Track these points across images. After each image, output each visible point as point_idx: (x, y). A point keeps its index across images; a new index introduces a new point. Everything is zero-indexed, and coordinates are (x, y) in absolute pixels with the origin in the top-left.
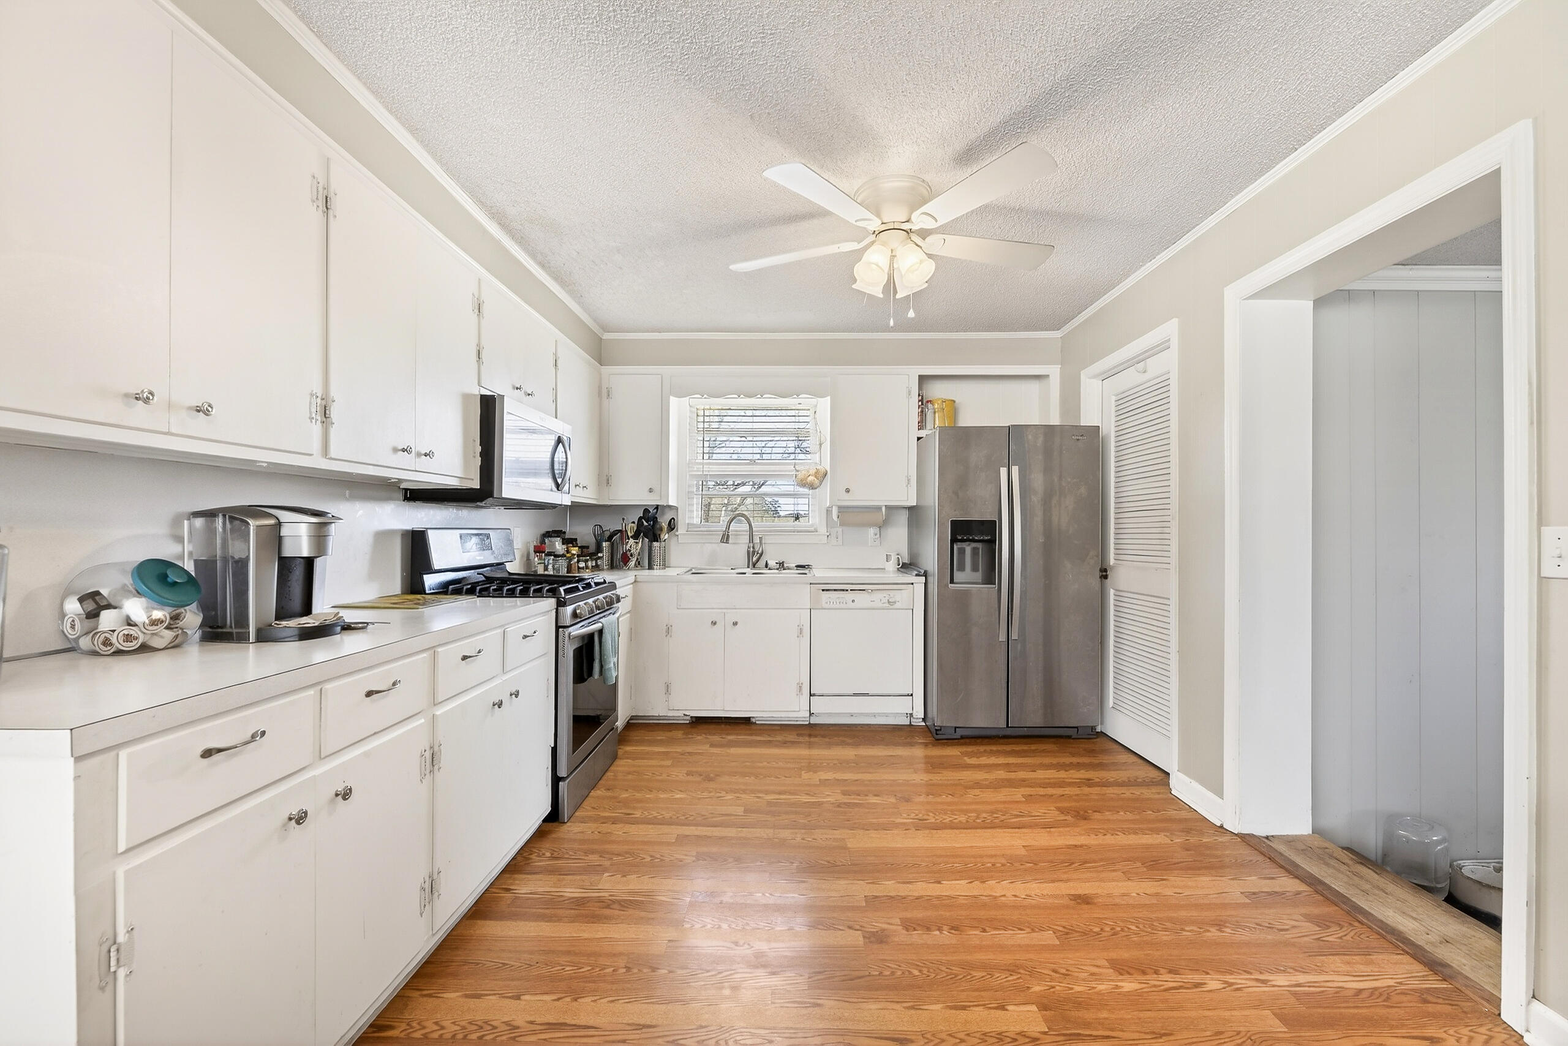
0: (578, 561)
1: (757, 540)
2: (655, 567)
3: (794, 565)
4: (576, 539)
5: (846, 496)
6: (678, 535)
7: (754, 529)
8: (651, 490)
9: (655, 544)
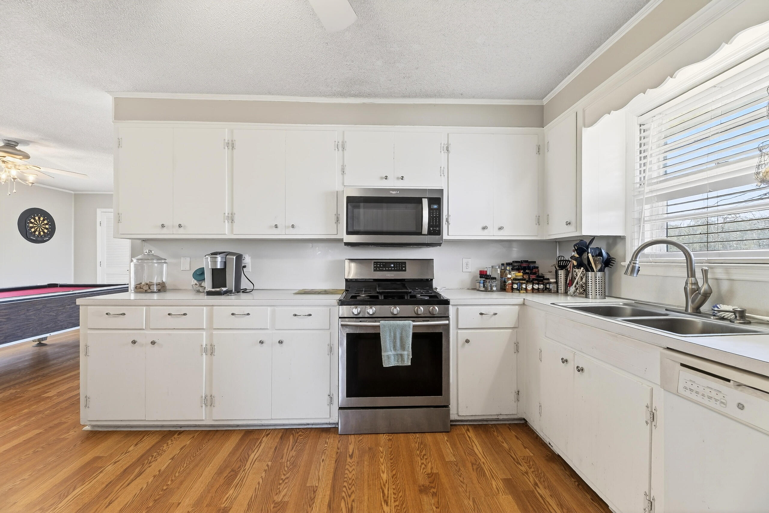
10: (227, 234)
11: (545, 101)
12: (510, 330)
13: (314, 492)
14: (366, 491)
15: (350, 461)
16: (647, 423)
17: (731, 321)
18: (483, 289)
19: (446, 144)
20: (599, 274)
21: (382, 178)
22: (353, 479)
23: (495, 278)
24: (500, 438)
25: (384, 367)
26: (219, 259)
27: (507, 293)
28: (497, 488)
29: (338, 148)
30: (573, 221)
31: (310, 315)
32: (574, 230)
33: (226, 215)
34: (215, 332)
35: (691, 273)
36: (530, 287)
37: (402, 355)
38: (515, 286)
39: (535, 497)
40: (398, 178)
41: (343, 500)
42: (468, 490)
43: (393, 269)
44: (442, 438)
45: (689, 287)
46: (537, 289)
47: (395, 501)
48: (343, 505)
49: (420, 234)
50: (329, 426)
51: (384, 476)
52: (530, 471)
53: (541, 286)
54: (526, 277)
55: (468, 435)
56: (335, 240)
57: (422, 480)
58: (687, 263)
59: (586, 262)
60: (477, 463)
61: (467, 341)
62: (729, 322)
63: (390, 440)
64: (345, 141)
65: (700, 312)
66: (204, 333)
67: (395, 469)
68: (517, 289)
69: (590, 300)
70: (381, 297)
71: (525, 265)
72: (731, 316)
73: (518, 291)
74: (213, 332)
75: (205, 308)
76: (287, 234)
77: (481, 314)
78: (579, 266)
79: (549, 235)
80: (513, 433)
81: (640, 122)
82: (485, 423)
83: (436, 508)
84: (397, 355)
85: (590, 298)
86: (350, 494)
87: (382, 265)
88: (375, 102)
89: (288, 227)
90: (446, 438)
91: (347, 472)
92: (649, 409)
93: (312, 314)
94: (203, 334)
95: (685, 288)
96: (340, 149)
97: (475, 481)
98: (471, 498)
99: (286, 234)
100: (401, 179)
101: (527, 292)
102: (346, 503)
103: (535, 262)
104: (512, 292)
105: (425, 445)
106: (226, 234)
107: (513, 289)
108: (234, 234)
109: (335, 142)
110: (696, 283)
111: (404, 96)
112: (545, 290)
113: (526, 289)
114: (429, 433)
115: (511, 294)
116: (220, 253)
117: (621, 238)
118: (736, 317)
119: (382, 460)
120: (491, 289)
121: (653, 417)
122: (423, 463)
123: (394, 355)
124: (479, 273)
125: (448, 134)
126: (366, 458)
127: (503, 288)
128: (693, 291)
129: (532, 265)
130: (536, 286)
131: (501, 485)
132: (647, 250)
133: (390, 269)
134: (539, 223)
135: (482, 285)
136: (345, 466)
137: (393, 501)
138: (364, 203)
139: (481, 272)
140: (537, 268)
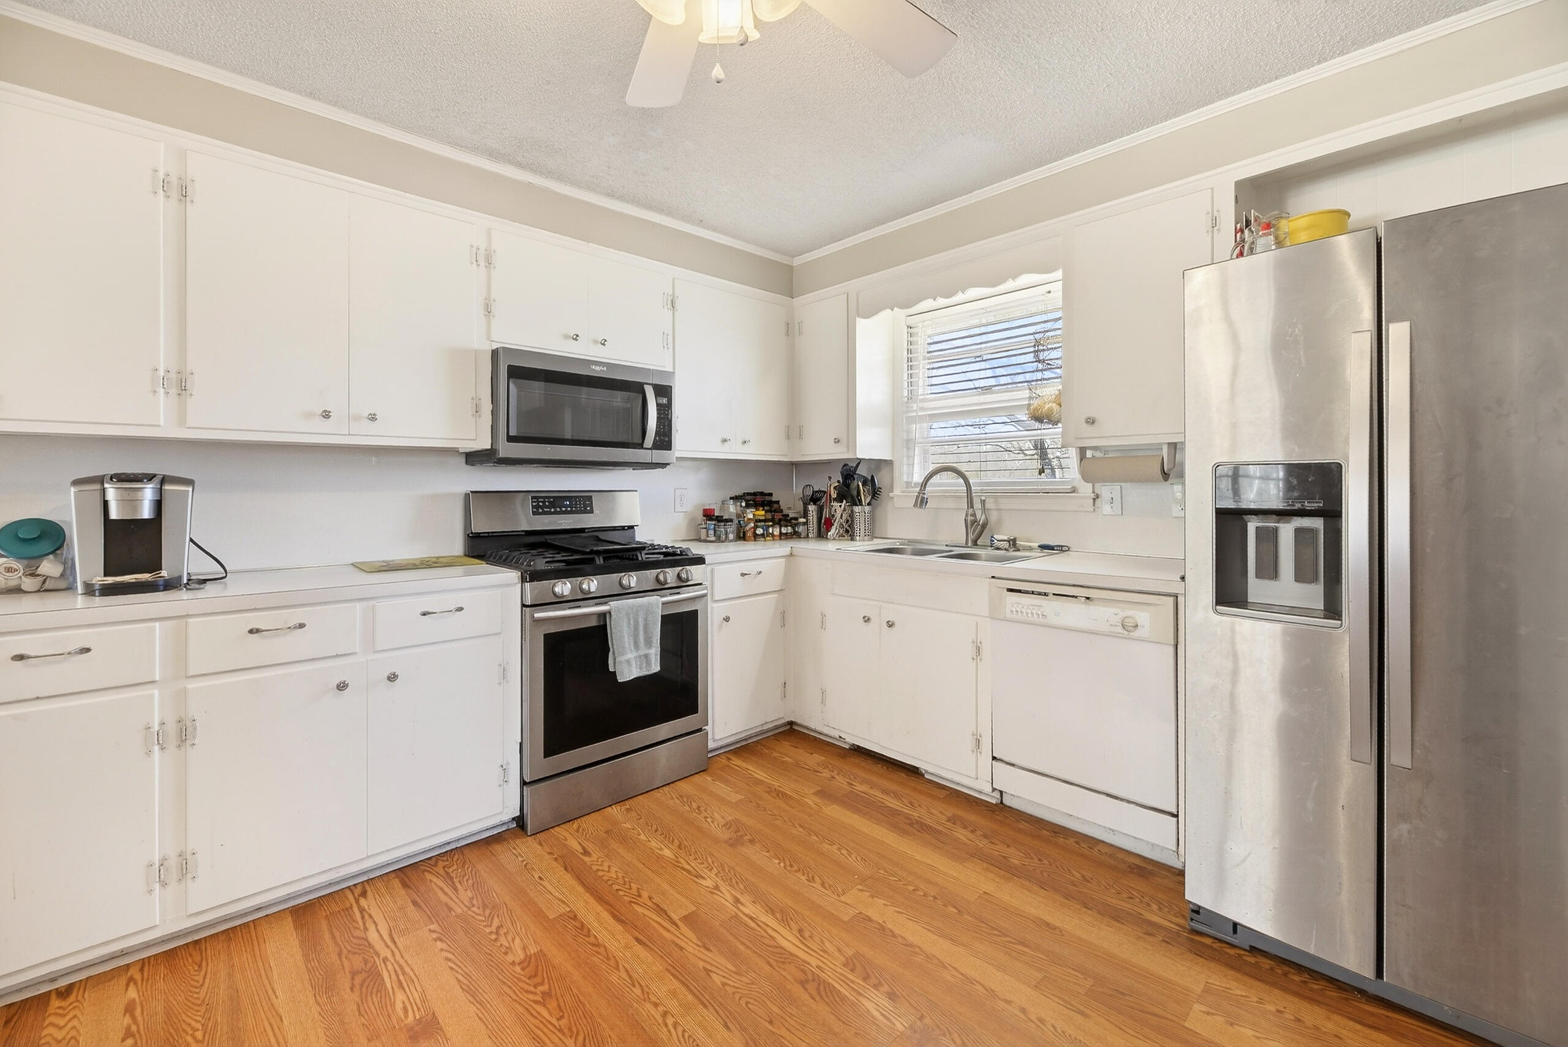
0: (756, 527)
1: (977, 505)
2: (858, 538)
3: (1037, 545)
4: (779, 501)
5: (1089, 430)
6: (893, 498)
7: (973, 488)
8: (837, 441)
9: (857, 509)
10: (162, 424)
11: (797, 262)
12: (775, 595)
13: (575, 918)
14: (658, 880)
15: (592, 859)
16: (973, 659)
17: (1006, 550)
18: (713, 539)
19: (671, 296)
20: (867, 508)
21: (566, 337)
22: (623, 877)
23: (731, 520)
24: (775, 754)
25: (620, 683)
26: (148, 493)
27: (748, 542)
28: (815, 804)
29: (477, 261)
30: (844, 439)
31: (460, 609)
32: (845, 450)
33: (161, 373)
34: (192, 685)
35: (971, 504)
36: (777, 532)
37: (646, 656)
38: (759, 531)
39: (857, 795)
40: (595, 342)
41: (632, 904)
42: (787, 820)
43: (569, 509)
44: (705, 779)
45: (970, 518)
46: (785, 534)
47: (710, 870)
48: (639, 909)
49: (640, 446)
50: (499, 830)
51: (667, 852)
52: (834, 774)
53: (790, 529)
54: (769, 516)
55: (734, 765)
56: (442, 451)
57: (724, 835)
58: (967, 493)
59: (855, 493)
60: (773, 790)
61: (727, 619)
62: (1004, 552)
63: (628, 810)
64: (493, 249)
65: (977, 545)
66: (156, 692)
67: (673, 838)
68: (763, 535)
69: (858, 543)
70: (600, 561)
71: (759, 498)
72: (1006, 545)
73: (763, 539)
74: (189, 686)
75: (157, 624)
76: (351, 435)
77: (743, 575)
78: (840, 499)
79: (802, 455)
80: (787, 743)
81: (909, 324)
82: (744, 743)
83: (768, 852)
84: (640, 657)
85: (858, 540)
86: (637, 894)
87: (548, 502)
88: (550, 187)
89: (357, 418)
90: (709, 779)
91: (600, 874)
92: (975, 644)
93: (463, 607)
94: (151, 696)
95: (965, 519)
96: (482, 263)
97: (788, 808)
98: (797, 826)
99: (349, 435)
100: (600, 344)
101: (774, 540)
102: (644, 906)
103: (771, 495)
104: (755, 540)
105: (688, 797)
106: (159, 426)
107: (756, 537)
108: (188, 428)
109: (472, 247)
110: (974, 515)
111: (611, 195)
112: (794, 534)
113: (773, 535)
114: (683, 780)
115: (753, 542)
116: (150, 478)
117: (889, 463)
118: (1010, 545)
119: (643, 837)
120: (727, 537)
121: (978, 650)
122: (706, 818)
123: (635, 658)
124: (701, 513)
125: (674, 279)
126: (614, 845)
127: (741, 536)
128: (974, 522)
129: (767, 498)
130: (784, 530)
131: (817, 800)
132: (935, 480)
133: (564, 509)
134: (788, 437)
135: (711, 532)
136: (591, 869)
137: (708, 872)
138: (545, 381)
139: (705, 510)
140: (778, 502)
